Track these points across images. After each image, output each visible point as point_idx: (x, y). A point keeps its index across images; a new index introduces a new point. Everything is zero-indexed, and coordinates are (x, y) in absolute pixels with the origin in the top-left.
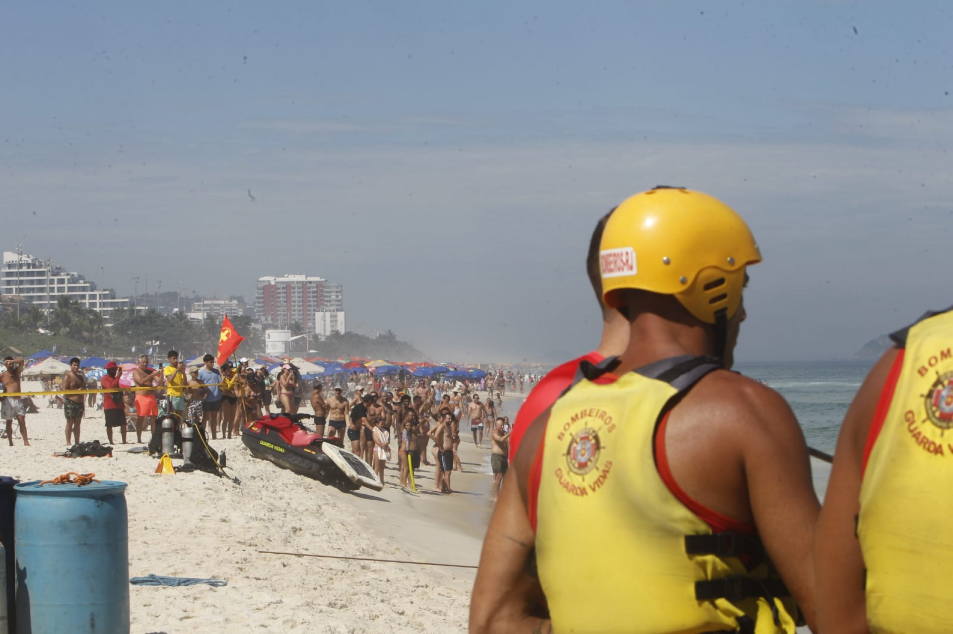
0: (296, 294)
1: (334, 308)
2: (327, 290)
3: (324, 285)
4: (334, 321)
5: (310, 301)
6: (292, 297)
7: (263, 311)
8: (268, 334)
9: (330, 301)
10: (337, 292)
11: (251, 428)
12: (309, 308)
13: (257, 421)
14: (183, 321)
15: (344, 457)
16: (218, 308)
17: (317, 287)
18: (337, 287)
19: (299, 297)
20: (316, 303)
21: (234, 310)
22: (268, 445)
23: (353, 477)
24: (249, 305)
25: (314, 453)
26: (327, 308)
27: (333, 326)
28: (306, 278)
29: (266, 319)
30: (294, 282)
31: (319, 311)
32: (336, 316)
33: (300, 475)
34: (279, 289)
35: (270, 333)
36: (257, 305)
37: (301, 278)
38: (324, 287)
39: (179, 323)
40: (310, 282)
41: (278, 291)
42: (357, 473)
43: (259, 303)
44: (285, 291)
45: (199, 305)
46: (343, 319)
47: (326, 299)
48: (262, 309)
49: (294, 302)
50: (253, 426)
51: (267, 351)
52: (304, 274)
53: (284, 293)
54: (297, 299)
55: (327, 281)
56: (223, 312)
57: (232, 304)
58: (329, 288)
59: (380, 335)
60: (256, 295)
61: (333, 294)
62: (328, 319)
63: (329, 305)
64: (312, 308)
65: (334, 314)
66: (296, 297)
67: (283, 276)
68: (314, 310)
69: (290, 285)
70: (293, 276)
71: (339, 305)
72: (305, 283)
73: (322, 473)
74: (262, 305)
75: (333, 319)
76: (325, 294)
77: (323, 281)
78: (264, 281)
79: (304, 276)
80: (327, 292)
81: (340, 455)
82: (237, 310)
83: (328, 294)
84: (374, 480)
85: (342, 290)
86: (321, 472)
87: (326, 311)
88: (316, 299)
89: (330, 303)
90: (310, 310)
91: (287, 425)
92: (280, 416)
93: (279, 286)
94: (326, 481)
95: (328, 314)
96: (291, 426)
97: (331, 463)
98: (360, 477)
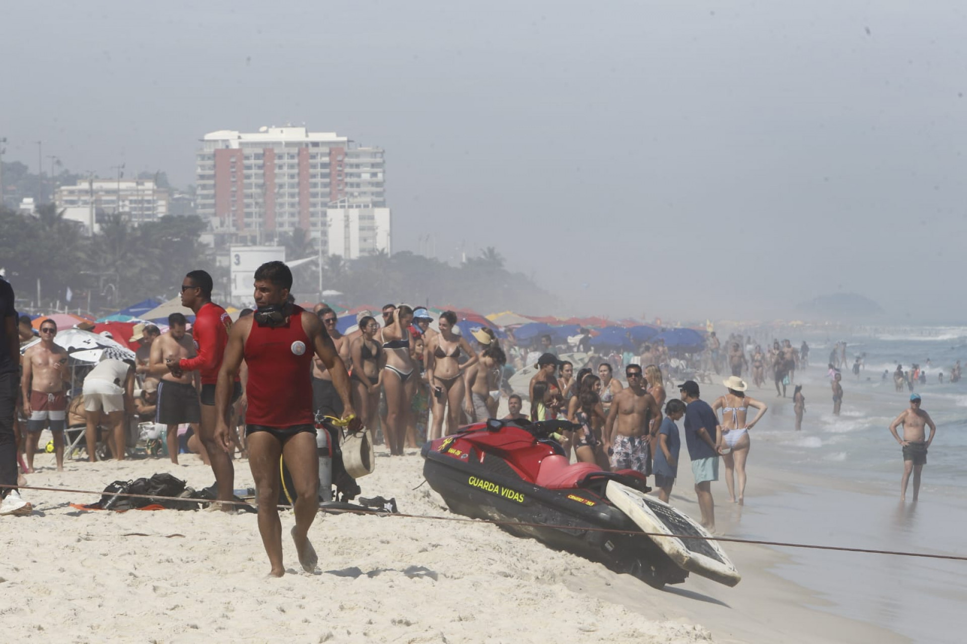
0: (285, 169)
1: (367, 199)
2: (354, 161)
3: (346, 149)
4: (367, 228)
5: (315, 185)
6: (275, 175)
7: (214, 206)
8: (237, 256)
9: (358, 185)
10: (373, 165)
11: (445, 451)
12: (312, 200)
13: (456, 436)
14: (55, 226)
15: (656, 513)
16: (114, 198)
17: (330, 154)
18: (374, 155)
19: (292, 176)
20: (327, 190)
21: (149, 202)
22: (486, 486)
23: (679, 555)
24: (182, 193)
25: (590, 503)
26: (351, 200)
27: (365, 240)
28: (307, 136)
29: (222, 224)
30: (279, 143)
31: (336, 207)
32: (372, 218)
33: (560, 550)
34: (247, 158)
35: (239, 253)
36: (199, 191)
37: (296, 134)
38: (346, 154)
39: (48, 228)
40: (316, 144)
41: (246, 162)
42: (687, 547)
43: (204, 187)
44: (260, 162)
45: (71, 192)
46: (387, 226)
47: (348, 180)
48: (212, 201)
49: (281, 186)
50: (448, 447)
51: (234, 292)
52: (302, 126)
53: (260, 167)
54: (286, 180)
55: (352, 141)
56: (123, 206)
57: (143, 191)
58: (357, 155)
59: (469, 260)
60: (199, 171)
61: (366, 169)
62: (355, 225)
63: (356, 194)
64: (319, 200)
65: (366, 212)
66: (284, 176)
67: (257, 131)
68: (324, 205)
69: (272, 150)
70: (279, 130)
71: (379, 194)
72: (304, 146)
73: (609, 546)
74: (212, 192)
75: (367, 223)
76: (348, 170)
77: (343, 142)
78: (215, 141)
79: (303, 130)
80: (351, 166)
81: (646, 506)
82: (154, 201)
83: (354, 170)
84: (720, 560)
85: (384, 162)
86: (607, 545)
87: (350, 207)
88: (327, 180)
89: (358, 189)
90: (314, 205)
91: (524, 445)
92: (509, 424)
93: (247, 151)
94: (616, 564)
95: (354, 213)
96: (533, 448)
97: (628, 523)
98: (694, 555)
